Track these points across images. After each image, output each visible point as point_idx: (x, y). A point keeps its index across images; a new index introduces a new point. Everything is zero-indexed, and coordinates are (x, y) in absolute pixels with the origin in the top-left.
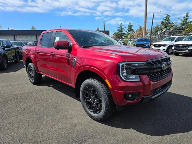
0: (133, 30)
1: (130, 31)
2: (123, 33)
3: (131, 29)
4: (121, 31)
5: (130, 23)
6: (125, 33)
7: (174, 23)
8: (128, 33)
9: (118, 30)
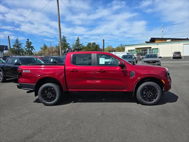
0: (32, 47)
1: (29, 48)
2: (20, 50)
3: (30, 45)
4: (18, 47)
5: (28, 39)
6: (23, 49)
7: (69, 44)
8: (27, 49)
9: (14, 46)
